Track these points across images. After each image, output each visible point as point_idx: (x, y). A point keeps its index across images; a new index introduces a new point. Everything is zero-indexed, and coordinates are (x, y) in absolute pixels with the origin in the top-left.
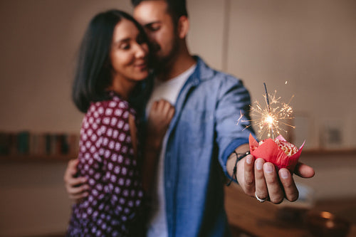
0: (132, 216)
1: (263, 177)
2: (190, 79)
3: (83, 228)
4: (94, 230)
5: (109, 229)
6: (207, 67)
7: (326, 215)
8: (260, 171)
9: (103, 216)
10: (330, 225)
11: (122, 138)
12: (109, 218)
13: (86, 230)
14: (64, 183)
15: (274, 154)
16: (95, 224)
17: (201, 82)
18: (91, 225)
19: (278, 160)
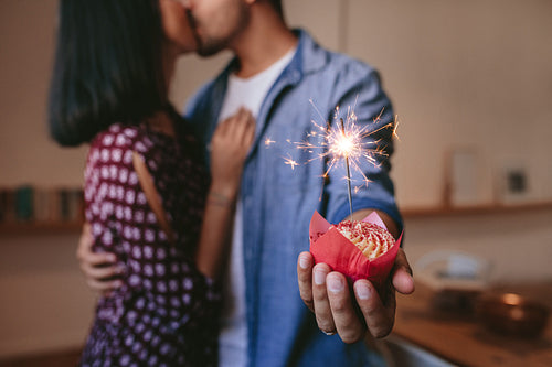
0: (185, 319)
1: (325, 297)
2: (285, 73)
3: (110, 339)
4: (129, 341)
5: (156, 340)
6: (316, 47)
7: (512, 299)
8: (319, 287)
9: (146, 318)
10: (517, 314)
11: (130, 198)
12: (156, 322)
13: (116, 343)
14: (78, 261)
15: (344, 254)
16: (132, 330)
17: (303, 76)
18: (126, 332)
19: (352, 266)
